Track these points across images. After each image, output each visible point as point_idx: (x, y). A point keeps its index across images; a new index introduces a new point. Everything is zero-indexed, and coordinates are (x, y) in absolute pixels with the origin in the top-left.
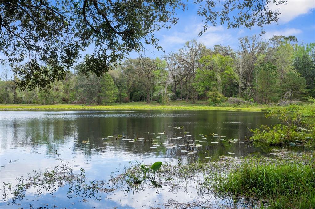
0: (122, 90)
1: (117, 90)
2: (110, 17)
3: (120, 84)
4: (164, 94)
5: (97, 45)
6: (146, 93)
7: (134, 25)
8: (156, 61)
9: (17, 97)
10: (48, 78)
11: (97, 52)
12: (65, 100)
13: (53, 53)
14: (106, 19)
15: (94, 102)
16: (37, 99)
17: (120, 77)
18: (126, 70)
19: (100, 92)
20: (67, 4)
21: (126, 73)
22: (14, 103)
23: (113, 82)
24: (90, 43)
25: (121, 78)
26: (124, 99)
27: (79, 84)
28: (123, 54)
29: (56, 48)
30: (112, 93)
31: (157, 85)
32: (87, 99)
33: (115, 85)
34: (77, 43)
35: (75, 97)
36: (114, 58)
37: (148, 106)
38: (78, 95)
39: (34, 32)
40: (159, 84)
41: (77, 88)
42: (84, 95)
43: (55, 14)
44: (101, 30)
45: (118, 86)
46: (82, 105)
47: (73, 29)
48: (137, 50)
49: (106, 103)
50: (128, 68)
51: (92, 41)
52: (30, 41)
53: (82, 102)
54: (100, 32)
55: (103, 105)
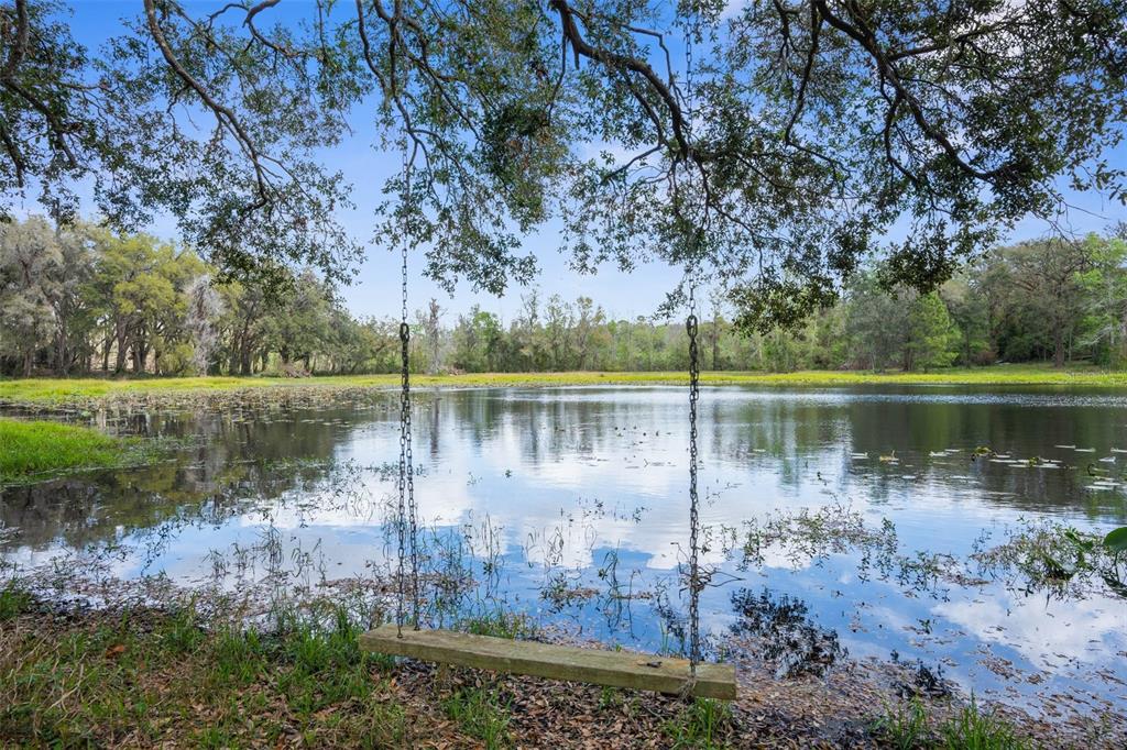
0: (971, 333)
1: (958, 334)
2: (957, 138)
3: (967, 318)
4: (1117, 338)
5: (918, 214)
6: (1052, 339)
7: (1032, 146)
8: (1086, 243)
9: (720, 357)
10: (799, 305)
11: (919, 232)
12: (821, 362)
13: (809, 247)
14: (946, 144)
15: (894, 365)
16: (758, 361)
17: (966, 298)
18: (984, 279)
19: (909, 340)
20: (843, 131)
21: (984, 287)
22: (714, 370)
23: (945, 314)
24: (899, 213)
25: (970, 302)
26: (980, 357)
27: (855, 322)
28: (995, 230)
29: (817, 237)
30: (942, 343)
31: (1089, 314)
32: (875, 357)
33: (953, 320)
34: (865, 217)
35: (844, 354)
36: (967, 242)
37: (1060, 374)
38: (852, 349)
39: (768, 209)
40: (1096, 310)
41: (850, 331)
42: (867, 349)
43: (813, 161)
44: (931, 177)
45: (960, 323)
46: (861, 372)
47: (854, 187)
48: (1042, 213)
49: (926, 367)
50: (992, 273)
51: (905, 208)
52: (761, 230)
53: (862, 365)
54: (927, 183)
55: (918, 373)
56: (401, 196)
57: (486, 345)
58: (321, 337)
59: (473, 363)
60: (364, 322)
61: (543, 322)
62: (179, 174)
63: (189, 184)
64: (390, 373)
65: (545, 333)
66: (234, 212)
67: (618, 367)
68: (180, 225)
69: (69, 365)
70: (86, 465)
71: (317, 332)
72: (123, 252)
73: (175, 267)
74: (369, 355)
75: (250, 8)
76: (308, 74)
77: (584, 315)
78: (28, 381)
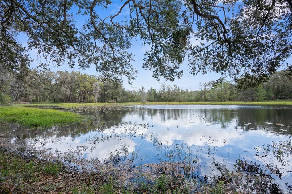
0: (269, 92)
1: (266, 92)
3: (268, 89)
9: (206, 98)
12: (230, 99)
15: (249, 100)
16: (215, 99)
22: (205, 101)
25: (268, 85)
26: (271, 98)
30: (262, 94)
32: (244, 98)
33: (264, 89)
35: (236, 97)
38: (238, 96)
42: (243, 96)
45: (266, 90)
46: (241, 102)
49: (258, 100)
53: (241, 100)
55: (255, 102)
56: (148, 56)
57: (153, 96)
58: (119, 94)
59: (151, 100)
60: (128, 91)
61: (166, 91)
62: (96, 55)
63: (98, 57)
64: (133, 102)
65: (166, 93)
66: (107, 64)
67: (183, 101)
68: (96, 67)
69: (72, 100)
70: (75, 122)
71: (118, 93)
72: (81, 78)
73: (91, 81)
74: (129, 98)
75: (112, 17)
76: (123, 32)
77: (175, 89)
78: (65, 103)
